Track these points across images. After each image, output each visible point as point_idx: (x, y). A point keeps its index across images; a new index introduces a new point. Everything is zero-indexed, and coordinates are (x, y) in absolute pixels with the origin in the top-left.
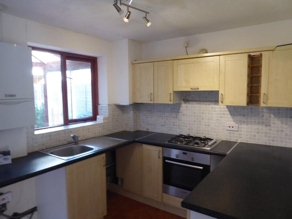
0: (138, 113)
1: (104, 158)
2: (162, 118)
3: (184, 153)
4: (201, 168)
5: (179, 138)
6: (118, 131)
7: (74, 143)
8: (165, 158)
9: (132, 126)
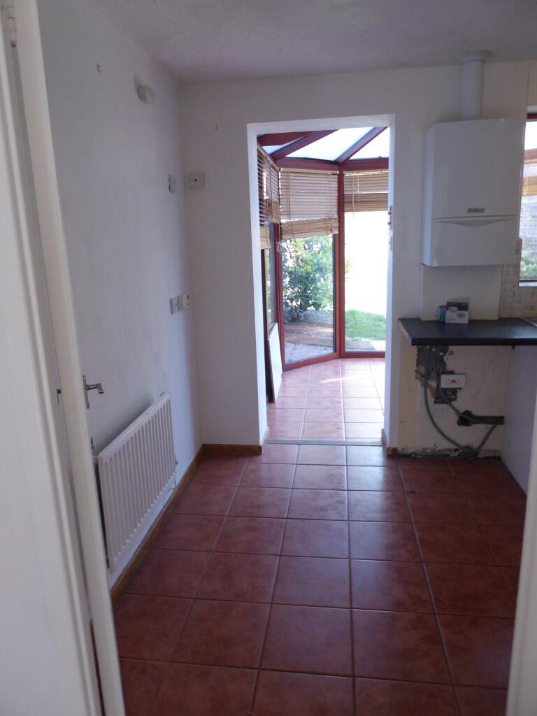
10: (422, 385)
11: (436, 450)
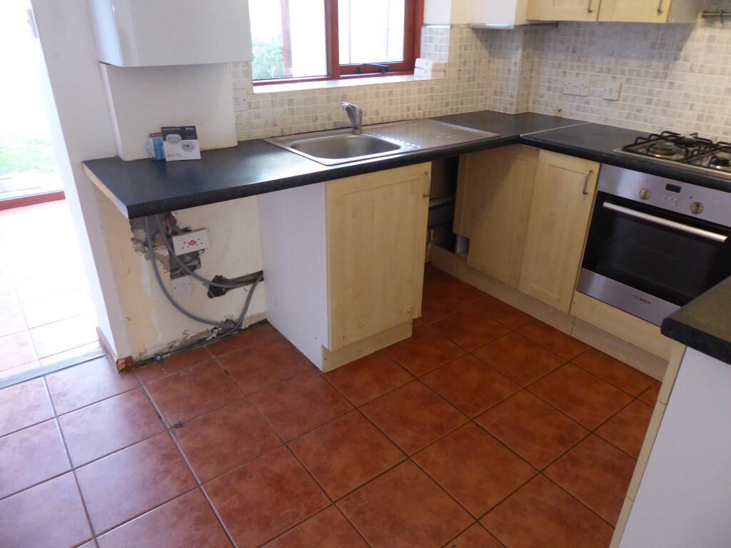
0: (536, 59)
1: (426, 173)
2: (614, 78)
3: (669, 188)
4: (723, 238)
5: (662, 141)
6: (469, 111)
7: (351, 130)
8: (602, 197)
9: (512, 97)
10: (147, 258)
11: (188, 338)
